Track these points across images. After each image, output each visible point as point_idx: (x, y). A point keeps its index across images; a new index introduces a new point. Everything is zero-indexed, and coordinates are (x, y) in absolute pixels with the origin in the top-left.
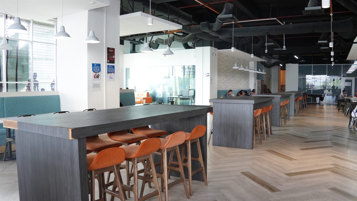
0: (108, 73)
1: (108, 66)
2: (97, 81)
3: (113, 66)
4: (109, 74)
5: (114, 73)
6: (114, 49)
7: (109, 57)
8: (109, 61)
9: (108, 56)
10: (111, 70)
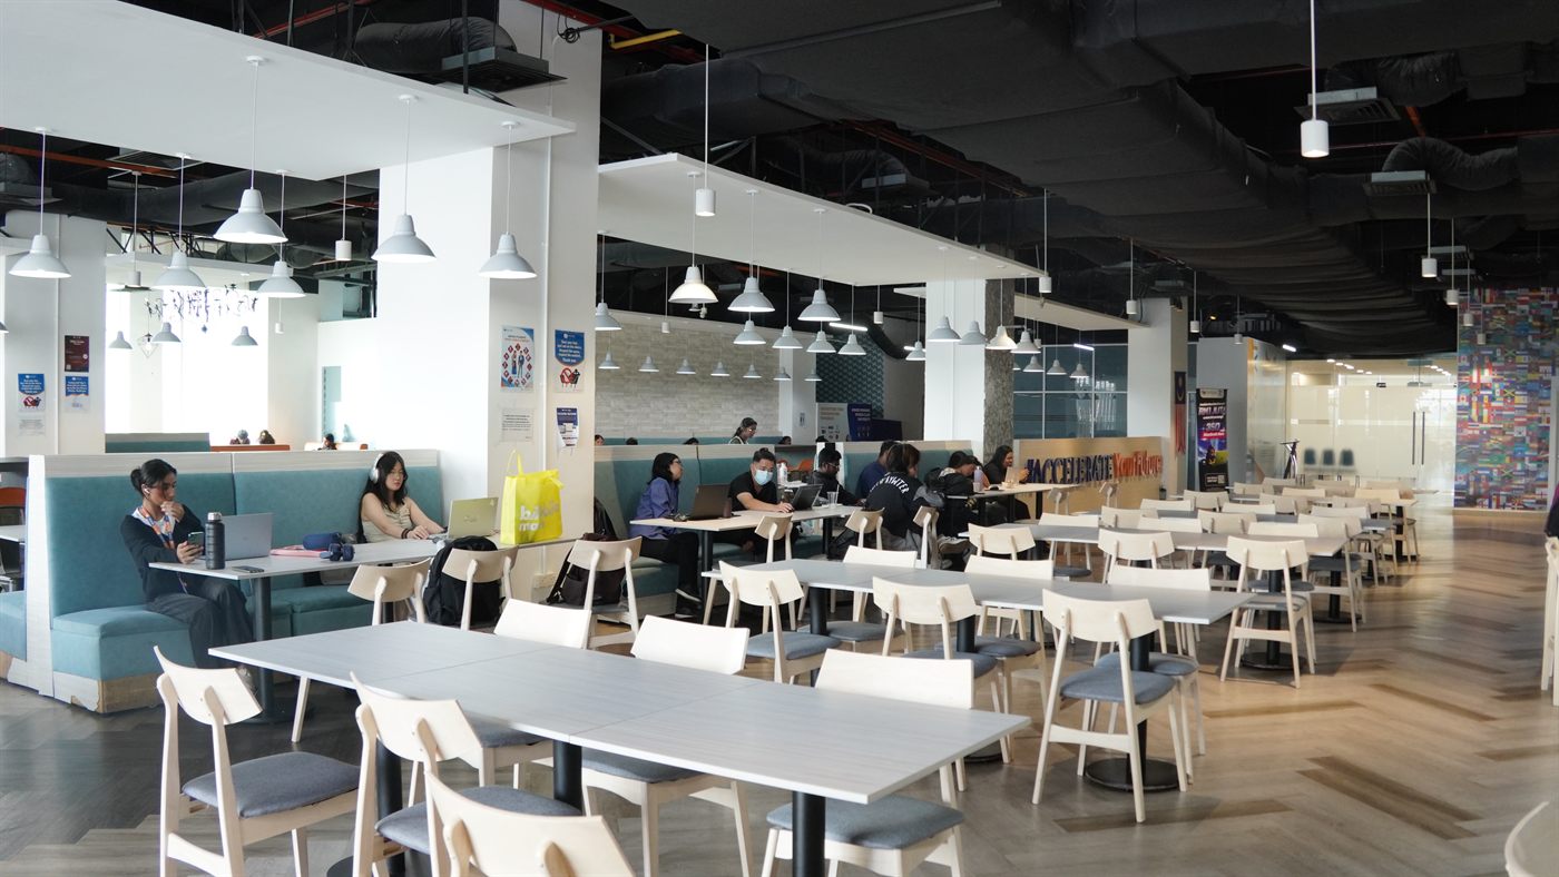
0: (68, 393)
1: (68, 379)
2: (32, 413)
3: (85, 379)
4: (72, 396)
5: (87, 393)
6: (86, 339)
7: (71, 357)
8: (69, 367)
9: (66, 355)
10: (78, 386)
